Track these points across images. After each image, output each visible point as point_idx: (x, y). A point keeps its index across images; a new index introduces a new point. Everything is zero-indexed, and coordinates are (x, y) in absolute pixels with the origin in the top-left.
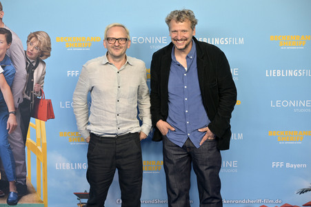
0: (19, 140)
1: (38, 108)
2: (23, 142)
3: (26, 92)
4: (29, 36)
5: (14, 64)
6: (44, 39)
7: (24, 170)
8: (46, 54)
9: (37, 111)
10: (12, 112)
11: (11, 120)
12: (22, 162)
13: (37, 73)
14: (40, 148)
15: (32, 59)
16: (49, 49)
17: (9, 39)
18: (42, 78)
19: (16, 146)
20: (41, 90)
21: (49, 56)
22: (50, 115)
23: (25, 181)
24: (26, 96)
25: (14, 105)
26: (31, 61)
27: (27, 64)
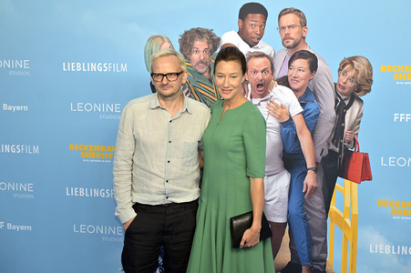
0: (319, 207)
1: (349, 164)
2: (324, 211)
3: (333, 142)
4: (342, 62)
5: (318, 101)
6: (362, 67)
7: (325, 250)
8: (364, 88)
9: (348, 168)
10: (311, 169)
11: (310, 180)
12: (321, 239)
13: (350, 116)
14: (348, 221)
15: (344, 95)
16: (370, 81)
17: (313, 66)
18: (357, 123)
19: (315, 216)
20: (355, 139)
21: (369, 91)
22: (366, 175)
23: (325, 266)
24: (332, 147)
25: (315, 158)
26: (343, 97)
27: (337, 101)
